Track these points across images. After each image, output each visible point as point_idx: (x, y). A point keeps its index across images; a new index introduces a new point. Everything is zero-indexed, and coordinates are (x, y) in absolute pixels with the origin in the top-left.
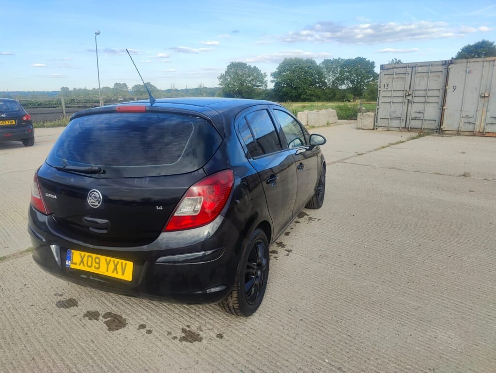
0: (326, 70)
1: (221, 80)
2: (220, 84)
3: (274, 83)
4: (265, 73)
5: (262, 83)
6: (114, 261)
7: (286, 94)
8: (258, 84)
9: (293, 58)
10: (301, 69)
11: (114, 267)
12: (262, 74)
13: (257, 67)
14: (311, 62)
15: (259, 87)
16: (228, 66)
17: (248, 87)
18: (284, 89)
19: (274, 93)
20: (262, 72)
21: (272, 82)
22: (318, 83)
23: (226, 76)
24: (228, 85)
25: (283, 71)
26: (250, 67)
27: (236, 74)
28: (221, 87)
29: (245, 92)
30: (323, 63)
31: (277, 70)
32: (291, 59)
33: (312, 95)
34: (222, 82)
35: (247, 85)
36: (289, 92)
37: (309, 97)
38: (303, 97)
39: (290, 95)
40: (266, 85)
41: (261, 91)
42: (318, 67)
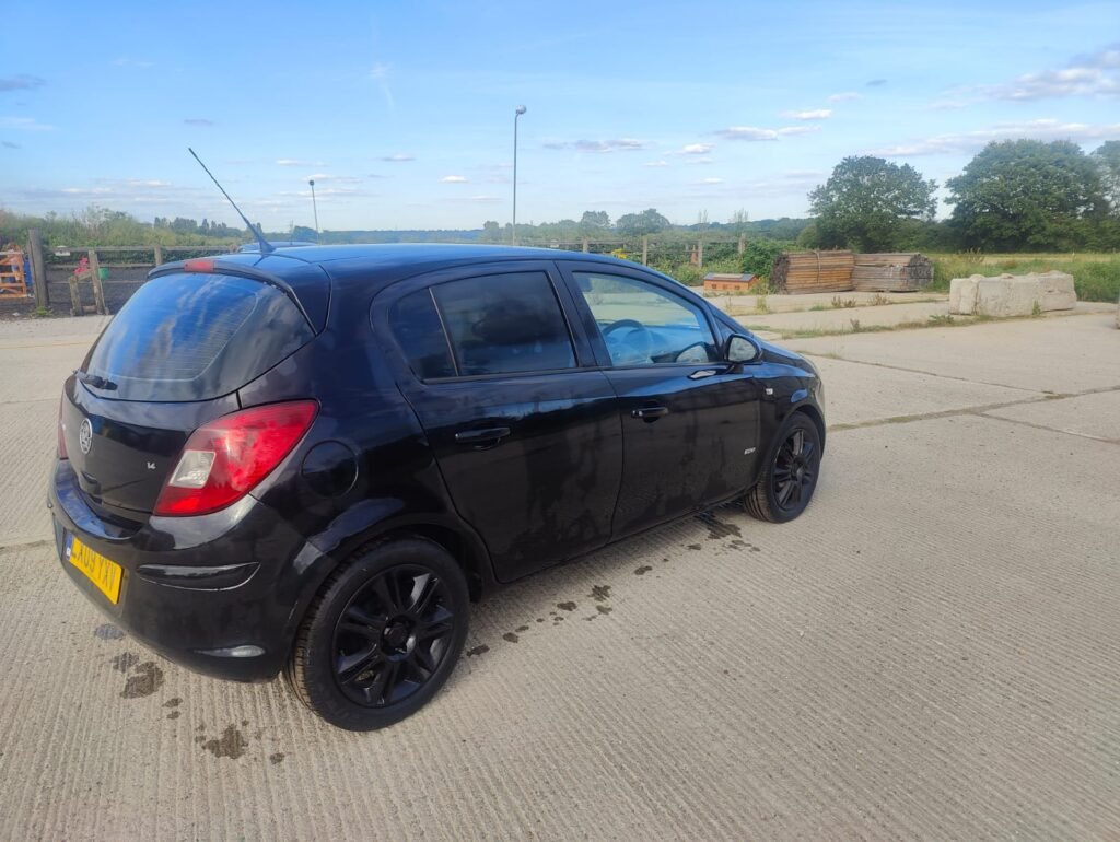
0: (1108, 169)
1: (815, 201)
2: (812, 210)
3: (954, 205)
4: (932, 182)
5: (922, 204)
7: (985, 232)
8: (911, 207)
9: (1015, 140)
10: (1035, 167)
12: (924, 183)
13: (911, 165)
14: (1064, 151)
15: (914, 217)
16: (838, 167)
17: (883, 217)
18: (979, 221)
19: (953, 229)
20: (926, 178)
21: (948, 201)
22: (1085, 203)
23: (829, 190)
24: (831, 212)
25: (983, 176)
26: (894, 168)
27: (855, 184)
28: (814, 216)
29: (875, 229)
30: (1101, 151)
31: (965, 173)
32: (1008, 144)
33: (1059, 235)
34: (816, 205)
35: (880, 211)
36: (993, 227)
37: (1052, 240)
38: (1034, 238)
39: (996, 234)
40: (933, 212)
41: (917, 224)
42: (1085, 161)
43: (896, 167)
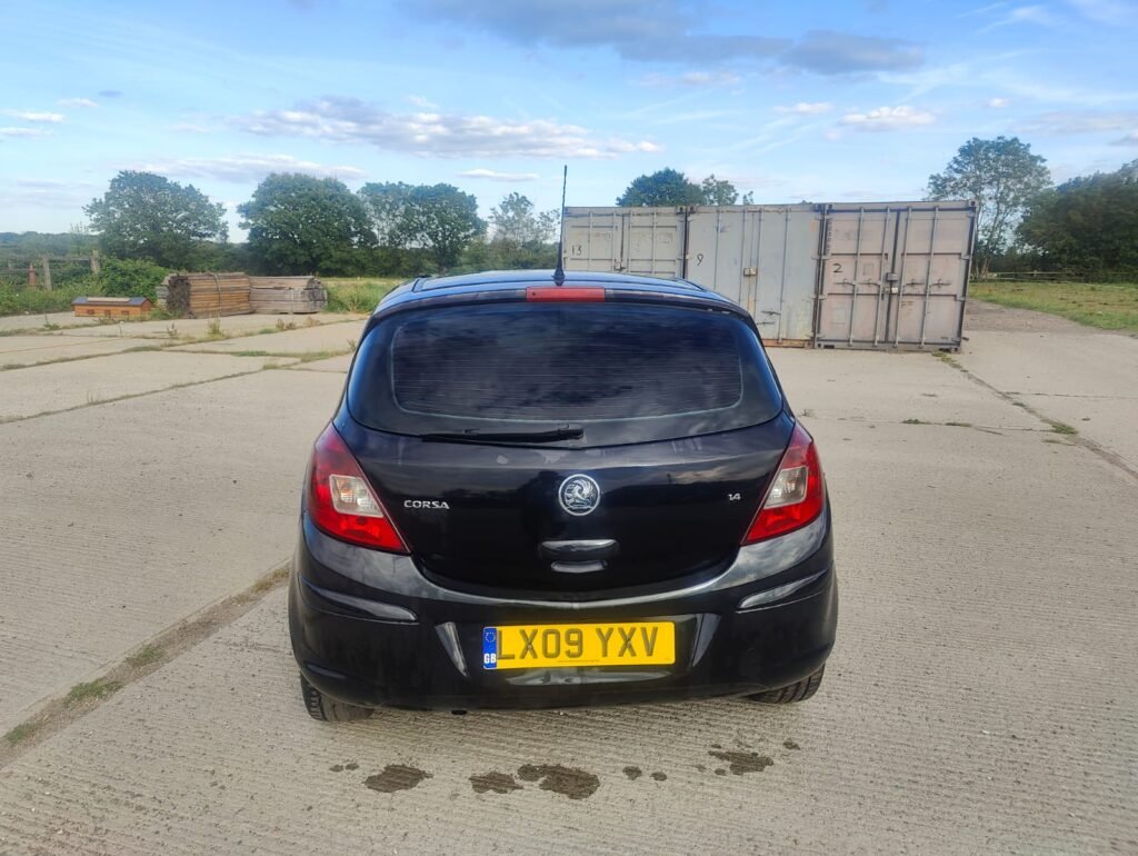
0: (371, 207)
1: (94, 216)
2: (92, 226)
3: (249, 230)
4: (220, 205)
5: (214, 227)
6: (621, 631)
7: (281, 257)
8: (202, 229)
9: (292, 173)
10: (314, 200)
11: (622, 642)
12: (211, 206)
13: (196, 187)
14: (334, 189)
15: (207, 239)
16: (114, 181)
17: (176, 238)
18: (275, 246)
19: (250, 253)
20: (213, 201)
21: (243, 226)
22: (355, 234)
23: (107, 205)
24: (117, 229)
25: (271, 203)
26: (175, 188)
27: (139, 202)
28: (96, 233)
29: (170, 250)
30: (364, 190)
31: (253, 200)
32: (287, 176)
33: (345, 262)
34: (97, 220)
35: (170, 230)
36: (289, 252)
37: (338, 266)
38: (324, 264)
39: (292, 259)
40: (224, 234)
41: (214, 247)
42: (352, 198)
43: (179, 187)
